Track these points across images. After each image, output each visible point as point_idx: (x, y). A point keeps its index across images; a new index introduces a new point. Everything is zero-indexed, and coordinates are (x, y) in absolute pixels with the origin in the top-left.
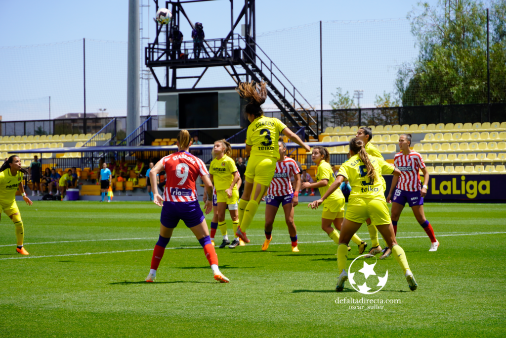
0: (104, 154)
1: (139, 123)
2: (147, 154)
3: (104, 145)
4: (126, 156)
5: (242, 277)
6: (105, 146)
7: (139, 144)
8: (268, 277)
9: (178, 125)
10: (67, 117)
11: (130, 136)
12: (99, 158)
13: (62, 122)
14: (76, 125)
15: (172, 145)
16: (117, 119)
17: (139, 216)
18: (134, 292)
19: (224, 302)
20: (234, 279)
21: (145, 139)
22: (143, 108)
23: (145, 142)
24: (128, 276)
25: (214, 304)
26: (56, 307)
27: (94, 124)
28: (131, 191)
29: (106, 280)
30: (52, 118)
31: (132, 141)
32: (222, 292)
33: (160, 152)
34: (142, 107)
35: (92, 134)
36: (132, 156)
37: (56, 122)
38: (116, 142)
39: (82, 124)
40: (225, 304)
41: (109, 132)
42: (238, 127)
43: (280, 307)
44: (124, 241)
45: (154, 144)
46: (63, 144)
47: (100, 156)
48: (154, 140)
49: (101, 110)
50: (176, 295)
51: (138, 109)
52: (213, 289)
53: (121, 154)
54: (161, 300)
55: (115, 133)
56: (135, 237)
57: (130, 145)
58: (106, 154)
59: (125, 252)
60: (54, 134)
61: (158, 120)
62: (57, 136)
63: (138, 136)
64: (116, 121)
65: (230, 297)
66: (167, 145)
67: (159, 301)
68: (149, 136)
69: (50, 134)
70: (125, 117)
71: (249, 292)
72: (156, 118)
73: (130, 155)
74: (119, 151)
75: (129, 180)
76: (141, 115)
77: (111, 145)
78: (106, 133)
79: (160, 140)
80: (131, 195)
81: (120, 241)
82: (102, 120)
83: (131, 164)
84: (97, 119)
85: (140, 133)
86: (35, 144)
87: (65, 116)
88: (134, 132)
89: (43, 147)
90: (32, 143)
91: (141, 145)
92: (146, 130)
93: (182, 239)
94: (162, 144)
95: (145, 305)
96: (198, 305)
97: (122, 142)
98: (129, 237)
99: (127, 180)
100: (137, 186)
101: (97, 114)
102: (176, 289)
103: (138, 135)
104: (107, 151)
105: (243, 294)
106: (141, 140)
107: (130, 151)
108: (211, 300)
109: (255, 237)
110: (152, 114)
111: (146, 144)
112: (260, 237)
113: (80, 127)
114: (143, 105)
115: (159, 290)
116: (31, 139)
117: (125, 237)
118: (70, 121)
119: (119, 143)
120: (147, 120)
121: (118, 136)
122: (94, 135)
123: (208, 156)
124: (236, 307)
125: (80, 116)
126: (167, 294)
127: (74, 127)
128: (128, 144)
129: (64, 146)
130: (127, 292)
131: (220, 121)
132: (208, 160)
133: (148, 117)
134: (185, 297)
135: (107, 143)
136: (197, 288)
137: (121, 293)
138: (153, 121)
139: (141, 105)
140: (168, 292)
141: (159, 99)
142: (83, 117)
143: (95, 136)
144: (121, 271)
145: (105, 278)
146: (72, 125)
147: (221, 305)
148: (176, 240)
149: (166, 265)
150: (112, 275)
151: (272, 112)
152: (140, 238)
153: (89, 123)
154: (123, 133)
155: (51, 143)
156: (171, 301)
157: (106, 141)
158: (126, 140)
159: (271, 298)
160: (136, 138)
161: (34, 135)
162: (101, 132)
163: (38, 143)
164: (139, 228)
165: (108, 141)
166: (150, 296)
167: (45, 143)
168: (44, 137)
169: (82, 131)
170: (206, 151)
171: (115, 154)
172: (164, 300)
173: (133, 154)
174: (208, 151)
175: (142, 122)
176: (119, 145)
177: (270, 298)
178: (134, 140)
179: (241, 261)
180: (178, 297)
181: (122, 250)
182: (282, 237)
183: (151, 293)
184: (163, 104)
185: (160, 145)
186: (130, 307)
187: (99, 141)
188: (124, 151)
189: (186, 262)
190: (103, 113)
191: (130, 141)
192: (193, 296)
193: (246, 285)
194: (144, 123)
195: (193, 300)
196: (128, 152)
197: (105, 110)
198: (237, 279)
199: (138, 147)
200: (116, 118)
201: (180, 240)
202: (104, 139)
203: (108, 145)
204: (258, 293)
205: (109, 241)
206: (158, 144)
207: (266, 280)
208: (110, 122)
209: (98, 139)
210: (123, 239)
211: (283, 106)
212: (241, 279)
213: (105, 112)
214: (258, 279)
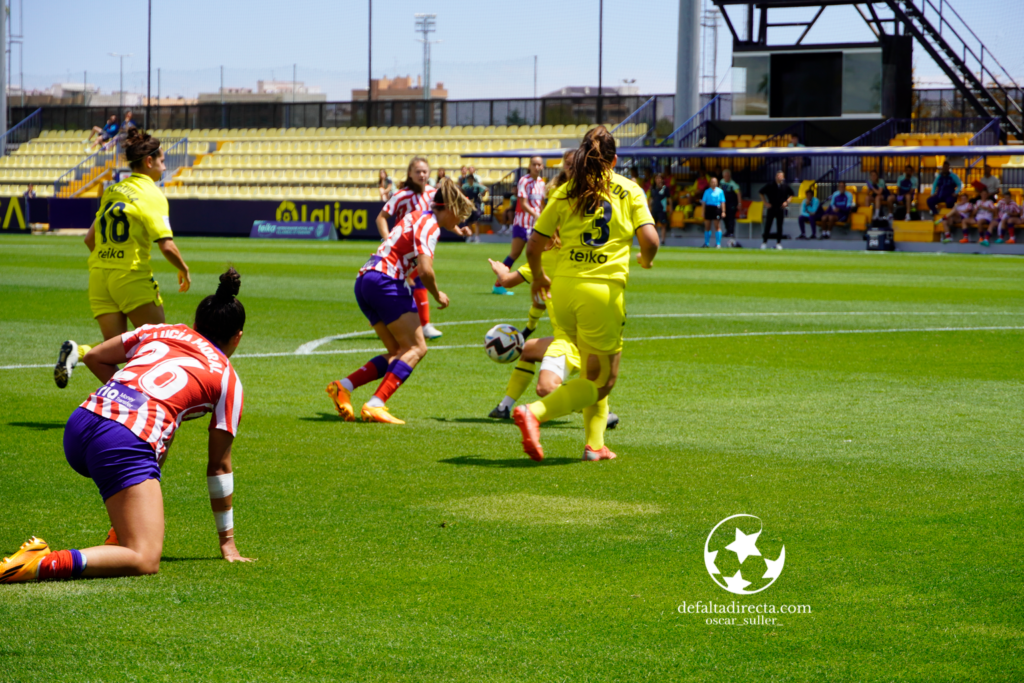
0: (633, 161)
1: (697, 106)
2: (711, 163)
3: (633, 144)
4: (672, 165)
5: (889, 388)
6: (635, 147)
7: (697, 145)
8: (935, 389)
9: (768, 111)
10: (564, 93)
11: (681, 129)
12: (623, 168)
13: (558, 102)
14: (583, 107)
15: (757, 147)
16: (659, 99)
17: (696, 275)
18: (694, 411)
19: (857, 432)
20: (875, 392)
21: (708, 136)
22: (706, 79)
23: (708, 141)
24: (681, 382)
25: (839, 436)
26: (556, 434)
27: (615, 108)
28: (680, 229)
29: (644, 388)
30: (540, 95)
31: (683, 139)
32: (853, 414)
33: (735, 160)
34: (704, 77)
35: (612, 125)
36: (684, 165)
37: (547, 102)
38: (654, 141)
39: (593, 107)
40: (859, 435)
41: (644, 121)
42: (878, 116)
43: (960, 444)
44: (672, 318)
45: (723, 144)
46: (559, 144)
47: (625, 164)
48: (723, 138)
49: (626, 81)
50: (770, 417)
51: (696, 82)
52: (836, 408)
53: (664, 163)
54: (743, 426)
55: (653, 124)
56: (692, 312)
57: (680, 146)
58: (636, 162)
59: (676, 339)
60: (543, 123)
61: (731, 101)
62: (548, 128)
63: (695, 130)
64: (655, 102)
65: (869, 423)
66: (748, 147)
67: (739, 428)
68: (716, 130)
69: (535, 124)
70: (672, 96)
71: (902, 415)
72: (729, 97)
73: (680, 164)
74: (659, 156)
75: (678, 208)
76: (701, 91)
77: (645, 146)
78: (637, 123)
79: (734, 138)
80: (680, 237)
81: (665, 319)
82: (627, 101)
83: (682, 180)
84: (618, 99)
85: (698, 124)
86: (509, 142)
87: (560, 92)
88: (689, 123)
89: (523, 148)
90: (504, 140)
91: (701, 146)
92: (709, 118)
93: (775, 317)
94: (738, 144)
95: (715, 435)
96: (811, 436)
97: (666, 140)
98: (681, 313)
99: (674, 207)
100: (692, 220)
101: (620, 88)
102: (770, 407)
103: (694, 127)
104: (639, 156)
105: (891, 418)
106: (701, 137)
107: (679, 156)
108: (835, 428)
109: (910, 316)
110: (720, 90)
111: (709, 145)
112: (918, 316)
113: (589, 113)
114: (706, 74)
115: (738, 407)
116: (503, 132)
117: (673, 312)
118: (568, 102)
119: (659, 142)
120: (711, 101)
121: (658, 130)
122: (616, 126)
123: (821, 167)
124: (879, 441)
125: (587, 92)
126: (753, 416)
127: (578, 112)
128: (676, 142)
129: (562, 146)
130: (682, 410)
131: (845, 104)
132: (821, 175)
133: (713, 95)
134: (786, 422)
135: (639, 142)
136: (807, 406)
137: (671, 412)
138: (722, 102)
139: (701, 74)
140: (756, 412)
141: (735, 63)
142: (596, 94)
143: (616, 130)
144: (669, 372)
145: (640, 384)
146: (576, 107)
147: (852, 438)
148: (766, 320)
149: (750, 363)
150: (653, 380)
151: (941, 90)
152: (700, 315)
153: (607, 106)
154: (667, 125)
155: (538, 140)
156: (762, 428)
157: (637, 137)
158: (673, 137)
159: (943, 427)
160: (691, 133)
161: (508, 126)
162: (628, 122)
163: (515, 140)
164: (697, 296)
165: (641, 138)
166: (724, 418)
167: (526, 140)
168: (525, 129)
169: (594, 119)
170: (817, 158)
171: (652, 161)
172: (749, 425)
173: (685, 162)
174: (822, 158)
175: (702, 104)
176: (662, 146)
177: (941, 427)
178: (687, 137)
179: (886, 358)
180: (774, 422)
181: (670, 335)
182: (958, 316)
183: (725, 414)
184: (741, 73)
185: (734, 147)
186: (689, 438)
187: (624, 138)
188: (670, 157)
189: (786, 360)
190: (629, 88)
191: (680, 138)
192: (801, 420)
193: (896, 402)
194: (707, 107)
195: (801, 427)
196: (676, 158)
197: (633, 81)
198: (880, 392)
199: (694, 149)
200: (656, 96)
201: (772, 319)
202: (633, 134)
203: (641, 144)
204: (918, 418)
205: (645, 319)
206: (730, 145)
207: (932, 394)
208: (643, 106)
209: (622, 135)
210: (671, 315)
211: (962, 79)
212: (887, 392)
213: (633, 85)
214: (916, 392)
